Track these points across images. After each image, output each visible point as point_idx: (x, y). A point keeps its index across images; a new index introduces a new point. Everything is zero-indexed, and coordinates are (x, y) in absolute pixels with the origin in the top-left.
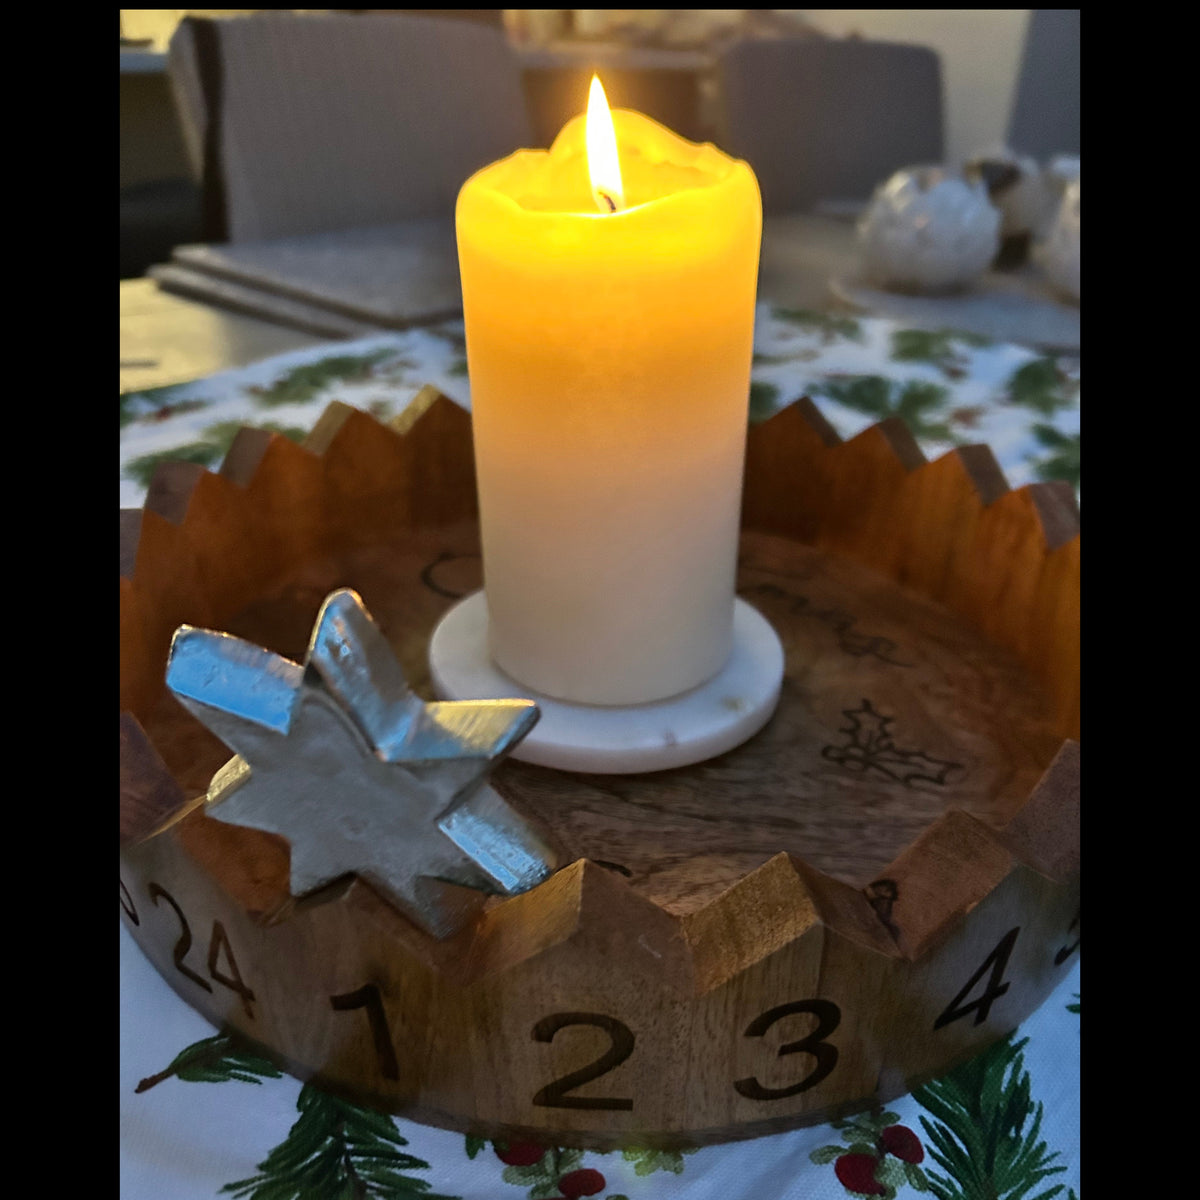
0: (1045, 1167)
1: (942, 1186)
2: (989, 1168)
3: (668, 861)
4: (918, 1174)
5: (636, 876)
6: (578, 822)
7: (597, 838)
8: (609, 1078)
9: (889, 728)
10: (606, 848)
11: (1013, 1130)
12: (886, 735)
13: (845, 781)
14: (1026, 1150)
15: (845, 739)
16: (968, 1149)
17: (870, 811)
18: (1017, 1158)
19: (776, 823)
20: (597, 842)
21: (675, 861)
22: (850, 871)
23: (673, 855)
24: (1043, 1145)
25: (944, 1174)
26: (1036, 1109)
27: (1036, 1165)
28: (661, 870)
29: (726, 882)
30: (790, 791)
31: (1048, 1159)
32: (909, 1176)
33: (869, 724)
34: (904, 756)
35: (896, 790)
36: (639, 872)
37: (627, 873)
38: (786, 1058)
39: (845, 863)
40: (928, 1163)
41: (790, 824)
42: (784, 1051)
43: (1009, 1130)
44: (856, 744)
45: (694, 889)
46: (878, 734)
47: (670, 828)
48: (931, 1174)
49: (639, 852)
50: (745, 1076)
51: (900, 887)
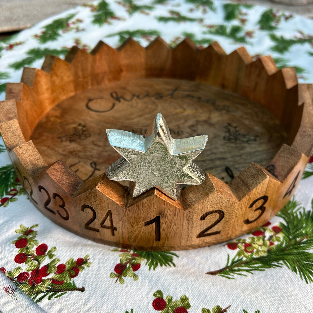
9: (238, 129)
12: (237, 131)
13: (233, 145)
15: (227, 135)
17: (241, 151)
33: (232, 130)
34: (244, 136)
35: (246, 145)
38: (255, 212)
41: (224, 159)
42: (255, 210)
44: (231, 135)
46: (235, 132)
50: (246, 219)
51: (275, 166)
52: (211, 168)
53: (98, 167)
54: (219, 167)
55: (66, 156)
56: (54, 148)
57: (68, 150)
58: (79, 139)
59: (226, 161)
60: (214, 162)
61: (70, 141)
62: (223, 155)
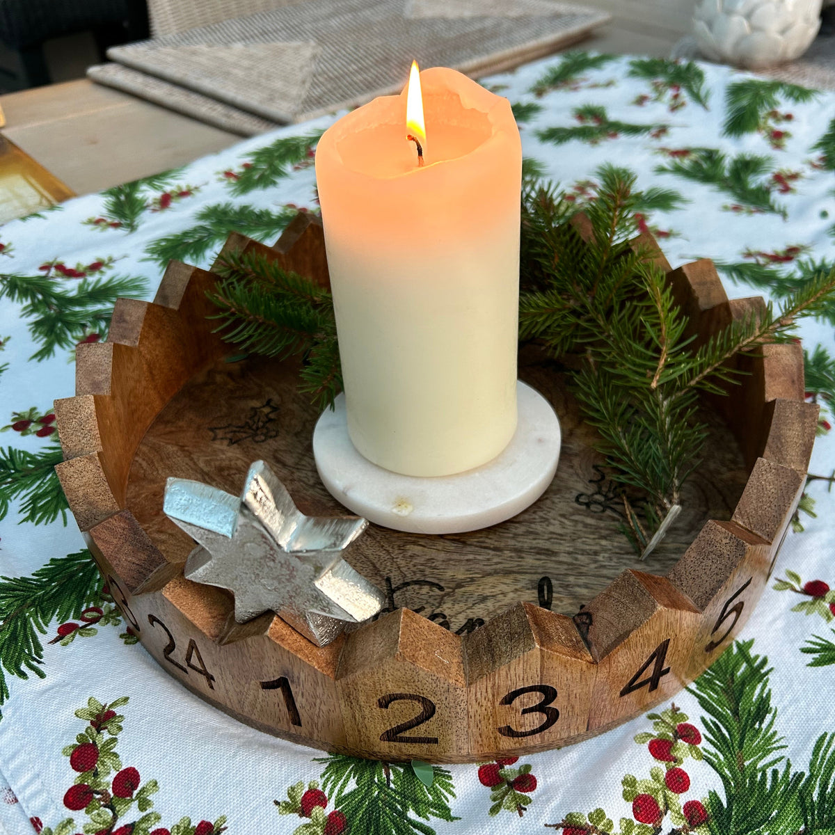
0: (774, 745)
1: (711, 757)
2: (741, 747)
3: (468, 580)
4: (697, 751)
5: (447, 590)
6: (409, 553)
7: (422, 565)
8: (423, 727)
10: (428, 571)
11: (757, 723)
12: (621, 484)
13: (589, 521)
14: (764, 735)
16: (729, 734)
17: (604, 542)
18: (758, 740)
19: (540, 551)
20: (422, 567)
21: (472, 580)
22: (586, 586)
23: (471, 576)
24: (775, 733)
25: (713, 750)
26: (773, 712)
27: (769, 744)
28: (463, 586)
29: (504, 594)
30: (551, 528)
31: (777, 741)
32: (691, 752)
33: (611, 476)
34: (632, 501)
36: (449, 588)
37: (441, 588)
38: (526, 715)
39: (583, 580)
40: (704, 744)
41: (550, 553)
42: (525, 712)
43: (755, 724)
44: (599, 493)
45: (484, 599)
46: (616, 484)
47: (471, 557)
48: (705, 750)
49: (449, 574)
50: (503, 725)
51: (594, 618)
52: (507, 573)
54: (526, 573)
55: (207, 474)
56: (191, 453)
57: (217, 463)
58: (250, 439)
59: (553, 558)
60: (523, 558)
61: (231, 439)
62: (553, 543)
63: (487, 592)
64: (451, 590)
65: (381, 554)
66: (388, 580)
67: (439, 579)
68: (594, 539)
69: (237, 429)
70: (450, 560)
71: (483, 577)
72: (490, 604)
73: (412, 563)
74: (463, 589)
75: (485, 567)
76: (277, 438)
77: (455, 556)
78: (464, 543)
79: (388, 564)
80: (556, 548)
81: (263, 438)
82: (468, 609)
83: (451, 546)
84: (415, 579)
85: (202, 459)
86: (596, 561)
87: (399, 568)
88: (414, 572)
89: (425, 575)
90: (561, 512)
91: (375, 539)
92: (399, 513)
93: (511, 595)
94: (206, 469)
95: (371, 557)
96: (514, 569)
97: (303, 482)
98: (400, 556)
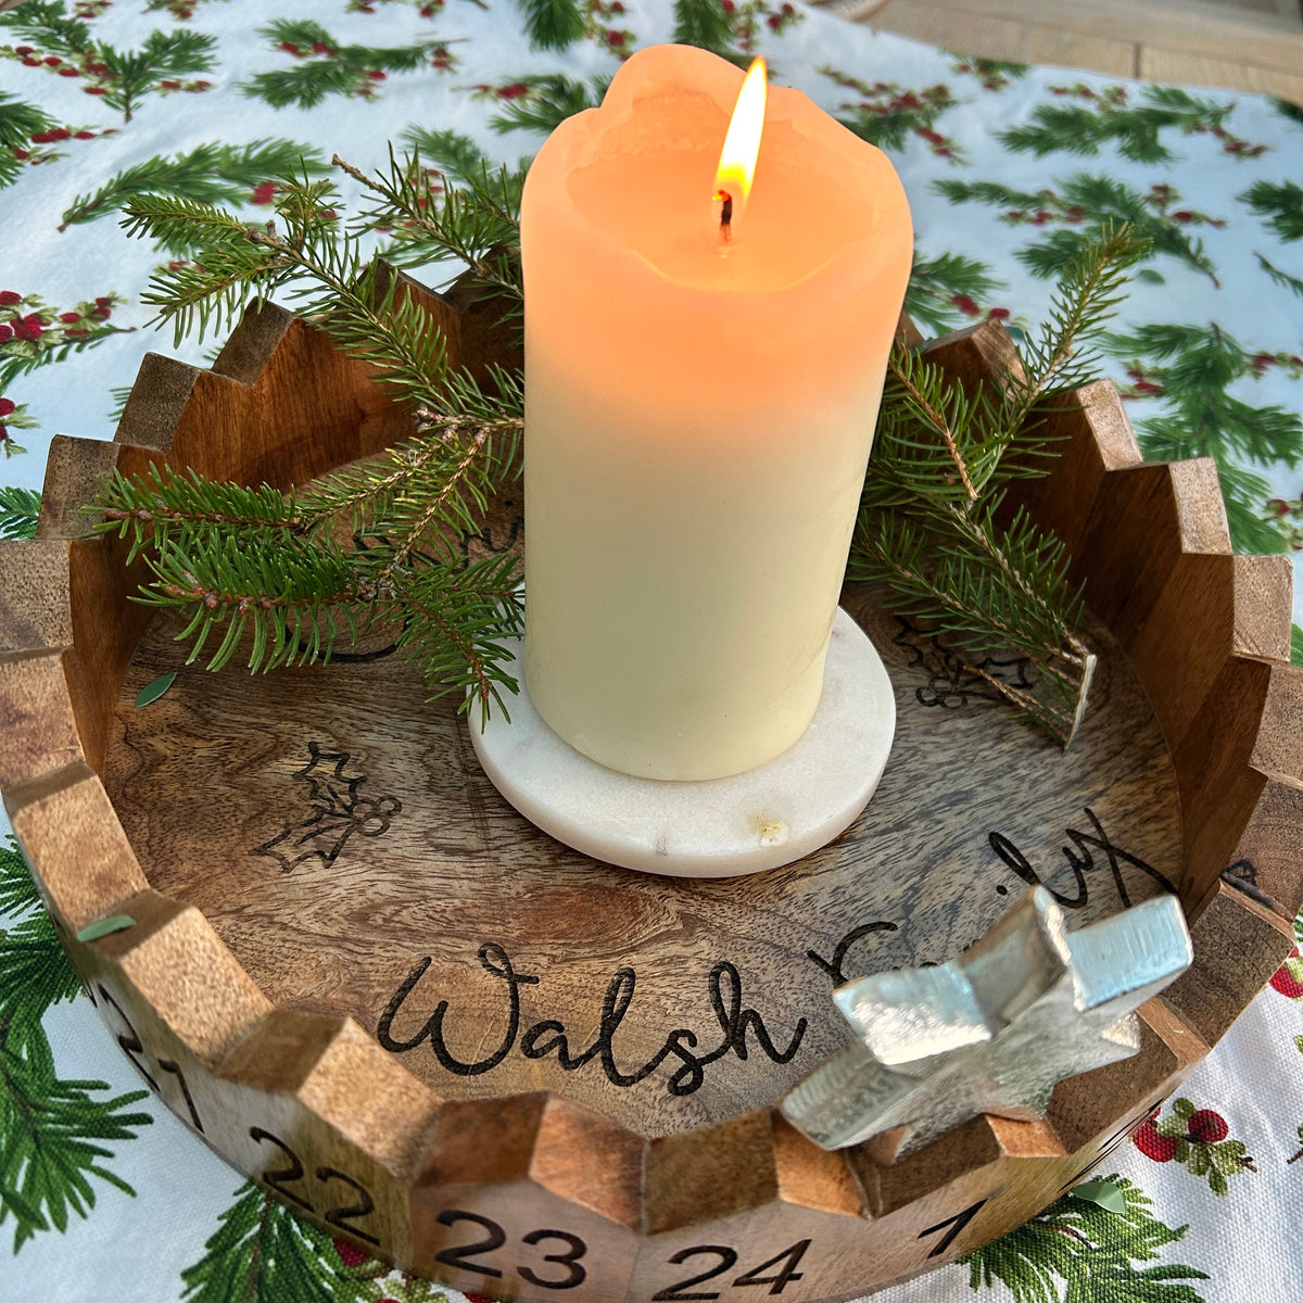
3: (910, 893)
5: (900, 924)
6: (800, 897)
7: (833, 905)
10: (850, 911)
12: (946, 651)
13: (962, 724)
15: (922, 674)
17: (1006, 747)
19: (952, 801)
20: (836, 909)
21: (914, 890)
23: (908, 885)
28: (913, 907)
29: (969, 887)
33: (926, 646)
36: (899, 919)
37: (890, 926)
39: (1033, 814)
41: (963, 796)
44: (935, 677)
45: (953, 909)
46: (940, 653)
47: (881, 856)
49: (879, 898)
51: (1255, 865)
52: (945, 853)
53: (519, 965)
54: (965, 841)
55: (346, 939)
56: (271, 917)
57: (342, 908)
58: (355, 835)
59: (975, 802)
60: (939, 822)
61: (321, 854)
62: (955, 779)
63: (948, 897)
64: (904, 922)
65: (763, 921)
66: (812, 955)
67: (876, 914)
68: (992, 747)
69: (313, 828)
70: (861, 876)
71: (923, 878)
72: (967, 914)
73: (818, 911)
74: (917, 911)
75: (911, 862)
76: (405, 810)
77: (862, 867)
78: (852, 840)
79: (789, 931)
80: (965, 784)
81: (377, 822)
82: (949, 935)
83: (843, 854)
84: (846, 933)
85: (301, 915)
86: (1022, 779)
87: (808, 928)
88: (834, 923)
89: (852, 919)
90: (922, 728)
91: (733, 902)
92: (774, 843)
93: (979, 884)
94: (333, 931)
95: (757, 934)
96: (948, 843)
97: (530, 866)
98: (792, 907)
